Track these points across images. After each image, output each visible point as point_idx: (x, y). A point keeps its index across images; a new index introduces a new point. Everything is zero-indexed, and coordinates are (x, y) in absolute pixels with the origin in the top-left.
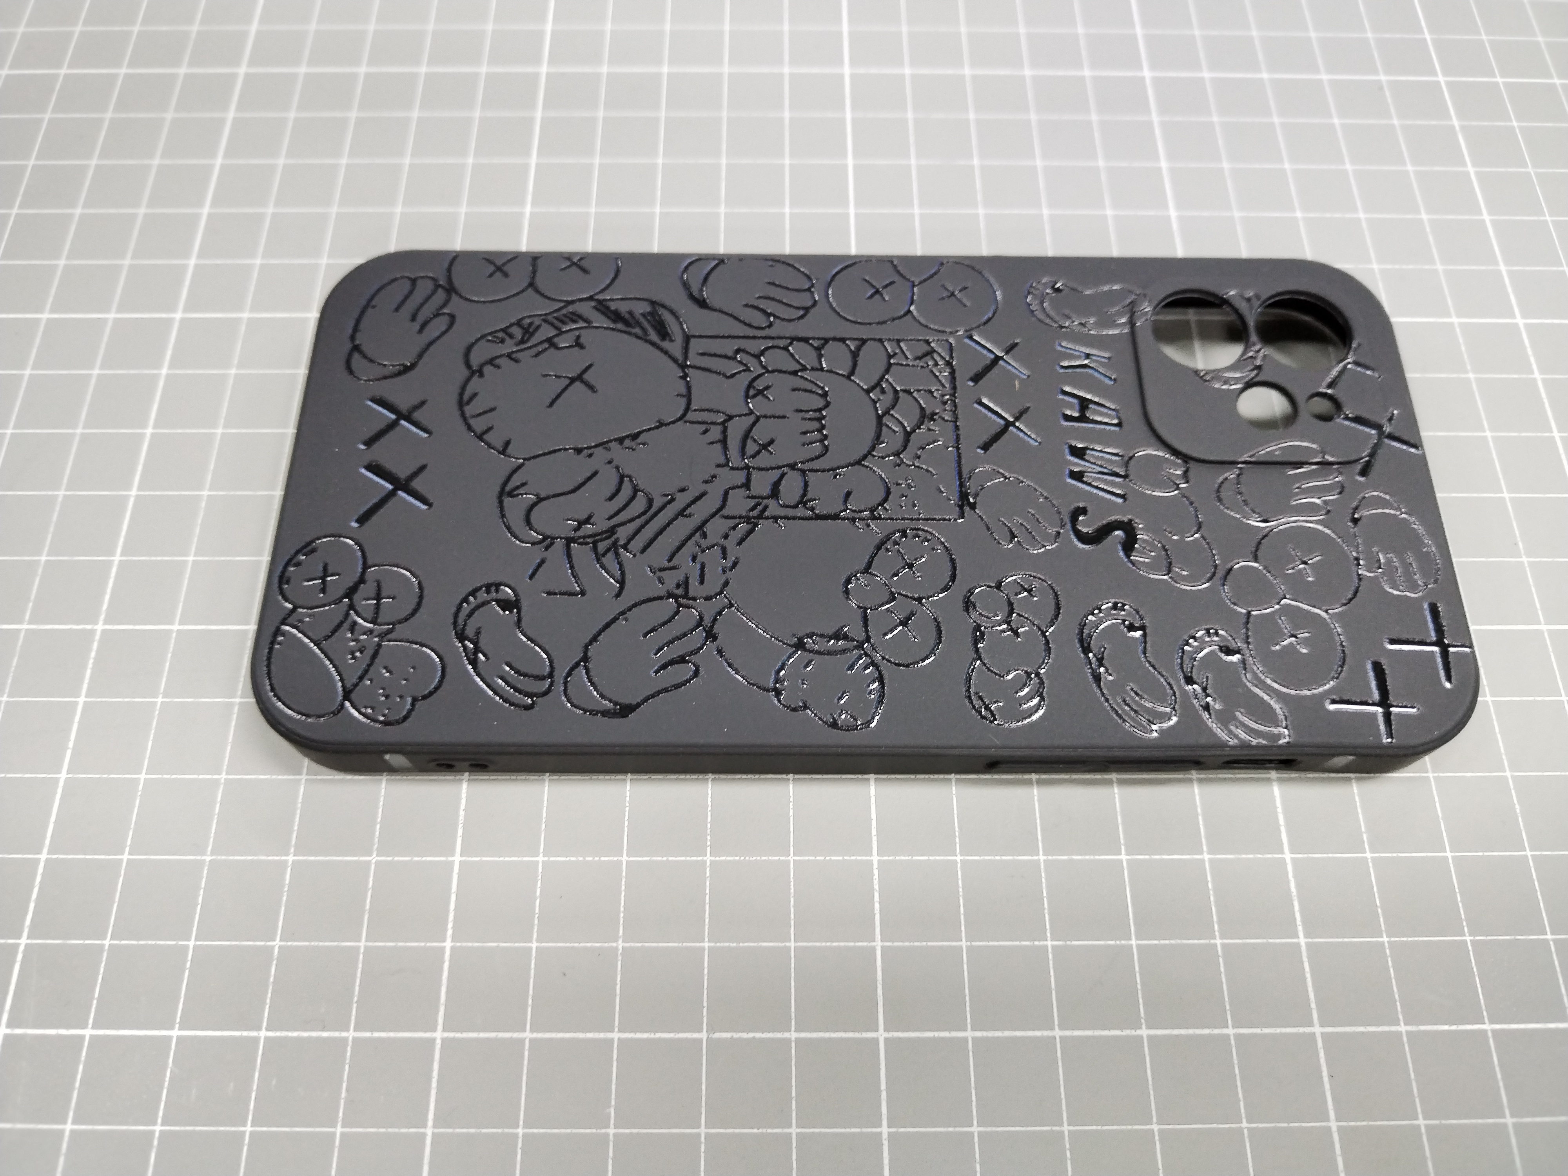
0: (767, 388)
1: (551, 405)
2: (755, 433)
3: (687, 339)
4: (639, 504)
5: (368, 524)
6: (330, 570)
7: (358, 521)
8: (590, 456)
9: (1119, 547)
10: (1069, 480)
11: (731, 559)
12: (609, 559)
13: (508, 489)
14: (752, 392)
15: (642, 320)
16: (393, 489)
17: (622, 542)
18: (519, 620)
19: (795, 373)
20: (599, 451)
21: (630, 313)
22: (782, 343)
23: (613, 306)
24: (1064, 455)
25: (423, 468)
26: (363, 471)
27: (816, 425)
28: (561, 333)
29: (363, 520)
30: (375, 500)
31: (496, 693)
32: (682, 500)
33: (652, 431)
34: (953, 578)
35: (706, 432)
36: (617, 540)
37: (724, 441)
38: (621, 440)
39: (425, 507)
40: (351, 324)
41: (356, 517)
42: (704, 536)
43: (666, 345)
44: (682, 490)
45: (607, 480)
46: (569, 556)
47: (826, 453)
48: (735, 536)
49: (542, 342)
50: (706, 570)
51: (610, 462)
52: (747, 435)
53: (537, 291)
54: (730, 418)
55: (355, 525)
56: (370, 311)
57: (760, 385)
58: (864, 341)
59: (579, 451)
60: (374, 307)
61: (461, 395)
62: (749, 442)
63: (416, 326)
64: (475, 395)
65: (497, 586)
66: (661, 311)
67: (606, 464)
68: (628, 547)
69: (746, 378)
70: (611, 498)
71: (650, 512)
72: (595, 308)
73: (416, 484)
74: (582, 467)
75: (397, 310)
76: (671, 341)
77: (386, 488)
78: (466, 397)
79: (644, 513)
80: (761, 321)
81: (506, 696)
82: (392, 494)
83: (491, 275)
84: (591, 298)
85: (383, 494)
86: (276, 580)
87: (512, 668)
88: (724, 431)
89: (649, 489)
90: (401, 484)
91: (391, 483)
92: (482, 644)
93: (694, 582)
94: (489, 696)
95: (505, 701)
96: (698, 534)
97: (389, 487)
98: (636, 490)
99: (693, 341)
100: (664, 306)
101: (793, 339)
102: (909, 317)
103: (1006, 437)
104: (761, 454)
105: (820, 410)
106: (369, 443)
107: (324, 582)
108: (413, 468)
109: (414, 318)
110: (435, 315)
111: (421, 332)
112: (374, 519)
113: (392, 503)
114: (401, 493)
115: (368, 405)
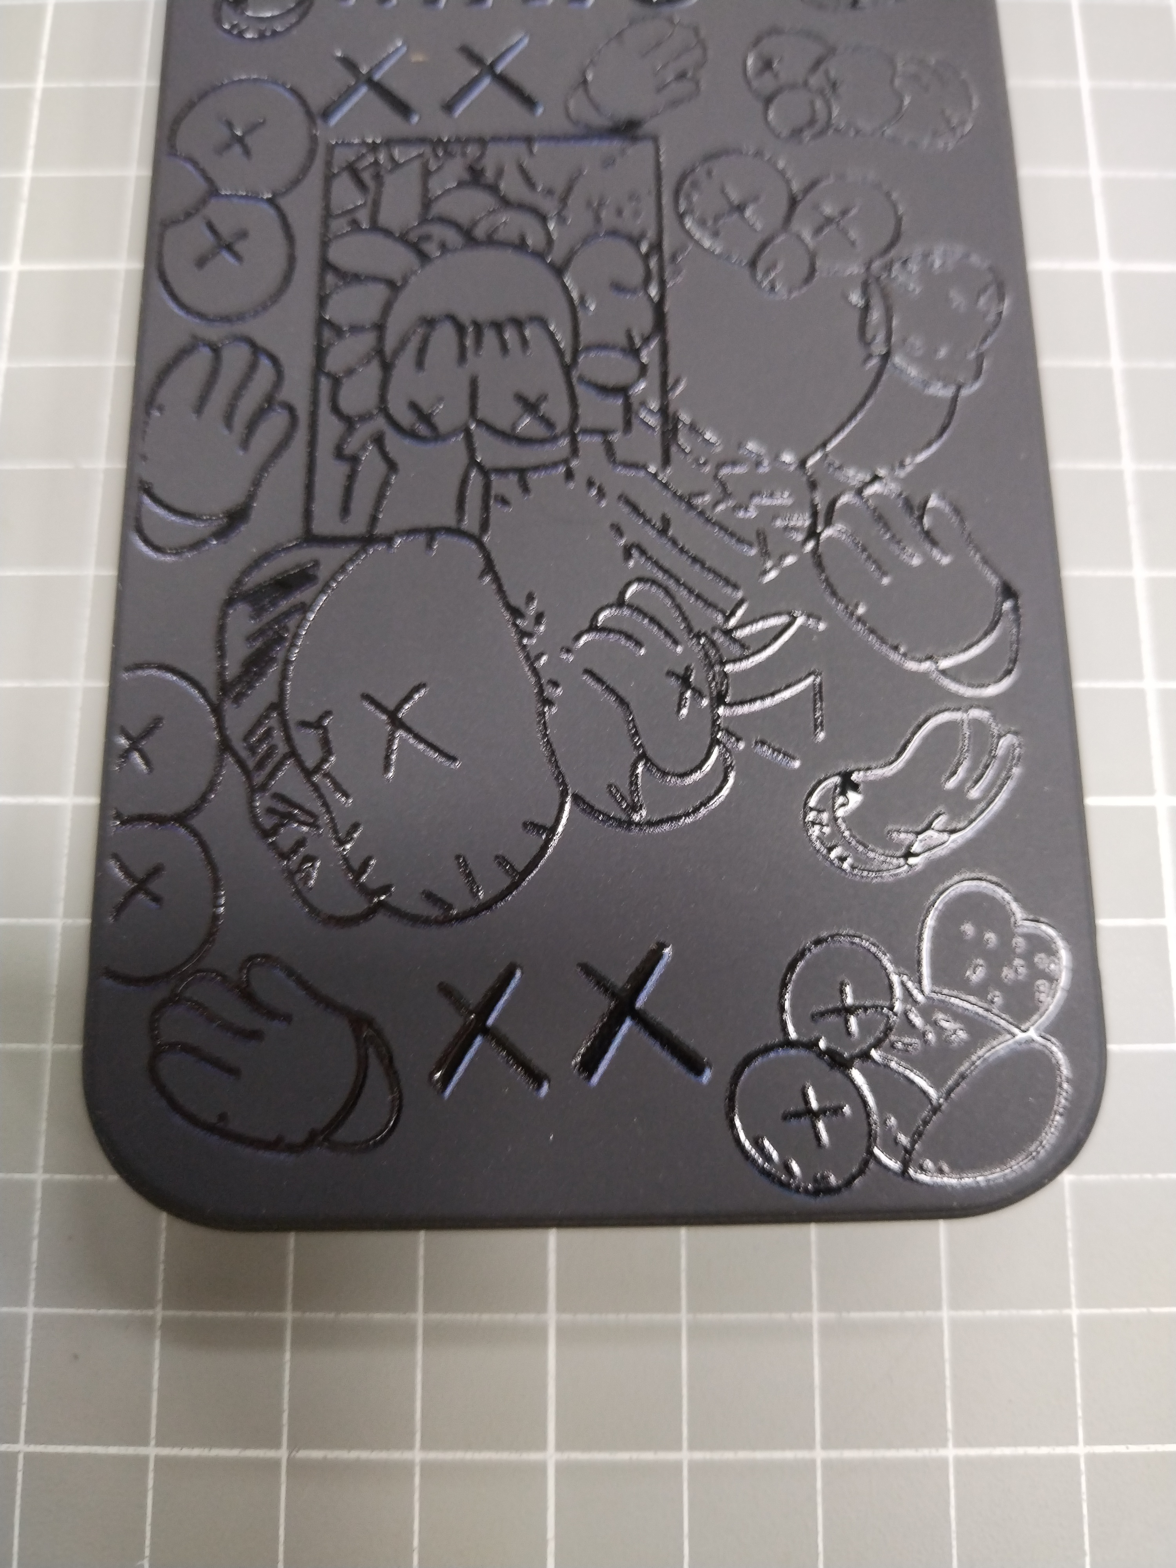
0: (414, 407)
1: (450, 758)
2: (503, 424)
3: (310, 538)
4: (647, 598)
5: (702, 1052)
6: (797, 1106)
7: (699, 1072)
8: (553, 685)
12: (750, 635)
13: (622, 815)
14: (422, 430)
15: (267, 617)
16: (633, 1018)
17: (717, 618)
18: (870, 769)
19: (387, 367)
21: (251, 638)
22: (325, 384)
23: (232, 668)
25: (588, 970)
26: (595, 1079)
27: (490, 336)
28: (293, 753)
29: (695, 1064)
30: (657, 1047)
32: (637, 531)
33: (505, 588)
35: (504, 501)
36: (714, 626)
37: (522, 472)
38: (523, 634)
39: (668, 952)
41: (691, 1077)
42: (700, 492)
43: (323, 574)
45: (602, 651)
46: (749, 702)
47: (541, 317)
49: (316, 787)
51: (564, 648)
52: (509, 436)
53: (197, 808)
54: (473, 462)
55: (707, 1076)
56: (234, 1125)
57: (406, 418)
58: (326, 265)
60: (222, 1117)
61: (427, 921)
62: (521, 431)
63: (273, 1028)
64: (430, 896)
65: (807, 813)
66: (250, 582)
67: (568, 656)
68: (726, 607)
69: (395, 443)
70: (638, 643)
71: (664, 583)
72: (237, 699)
73: (620, 979)
74: (576, 697)
75: (233, 1072)
76: (316, 564)
77: (630, 1030)
78: (435, 912)
79: (663, 590)
80: (278, 420)
82: (641, 1019)
83: (156, 899)
84: (217, 710)
85: (644, 1038)
86: (823, 1202)
87: (954, 773)
88: (502, 472)
89: (619, 583)
90: (622, 1005)
91: (621, 1023)
96: (698, 502)
97: (628, 1024)
98: (620, 604)
99: (319, 527)
100: (239, 582)
101: (319, 368)
102: (283, 202)
103: (513, 77)
104: (547, 416)
105: (461, 329)
106: (536, 1077)
107: (822, 1112)
108: (589, 988)
109: (255, 1035)
110: (248, 996)
111: (287, 1018)
112: (691, 1042)
113: (660, 1017)
114: (639, 1004)
115: (453, 1092)
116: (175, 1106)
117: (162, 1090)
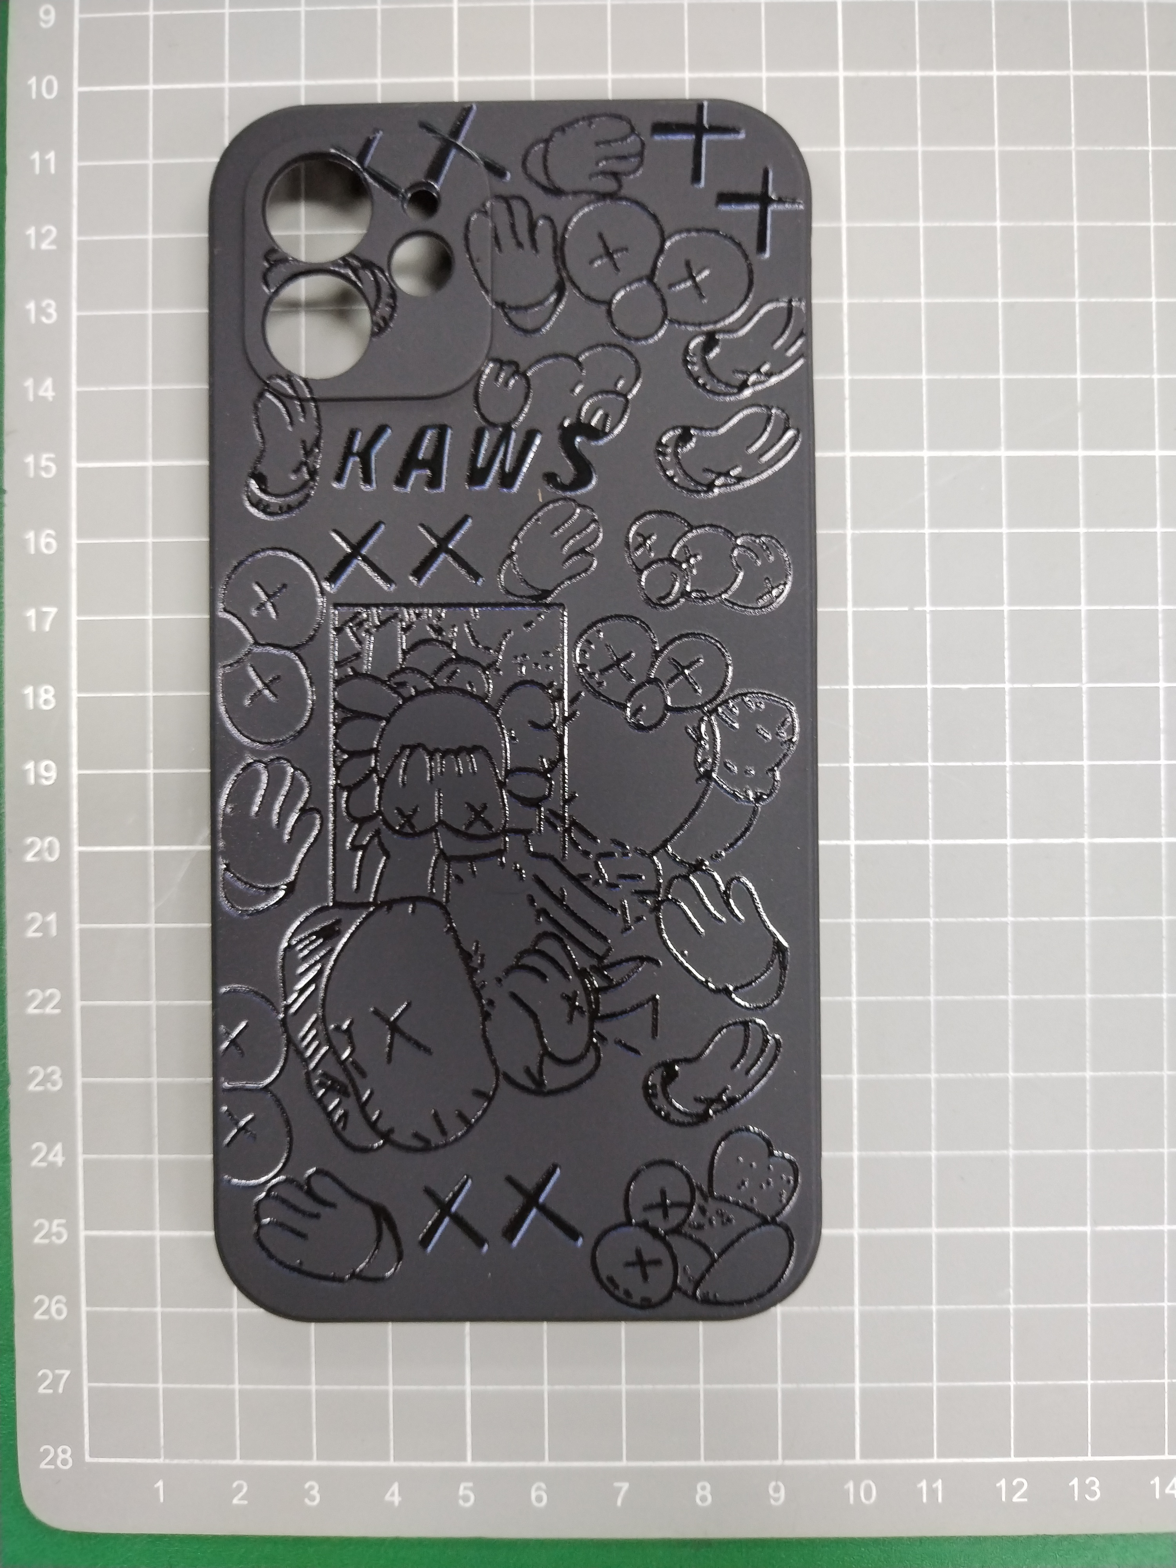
0: (400, 812)
1: (427, 1050)
4: (550, 947)
5: (578, 1227)
6: (633, 1259)
7: (576, 1239)
8: (491, 1003)
9: (593, 443)
10: (515, 489)
11: (612, 847)
12: (615, 975)
13: (533, 1087)
14: (408, 830)
16: (537, 1208)
17: (594, 962)
18: (687, 1061)
20: (486, 994)
24: (482, 492)
25: (509, 1179)
26: (515, 1243)
29: (574, 1235)
30: (550, 1225)
31: (764, 1075)
32: (543, 901)
34: (632, 618)
36: (592, 967)
38: (471, 972)
39: (558, 1171)
40: (324, 1283)
41: (572, 1242)
42: (586, 876)
44: (532, 900)
45: (522, 982)
46: (613, 1015)
47: (481, 747)
48: (584, 844)
50: (626, 873)
51: (499, 980)
53: (274, 1081)
55: (580, 1241)
56: (305, 1267)
59: (486, 1016)
60: (301, 1263)
61: (416, 1150)
62: (472, 831)
63: (326, 1211)
64: (416, 1136)
65: (646, 1087)
67: (502, 985)
68: (600, 954)
70: (543, 976)
71: (561, 935)
73: (529, 1184)
74: (505, 1010)
75: (304, 1237)
77: (536, 1216)
79: (560, 940)
80: (315, 820)
81: (767, 1065)
82: (542, 1208)
83: (253, 1135)
85: (544, 1219)
86: (647, 1312)
87: (738, 1062)
89: (533, 936)
90: (531, 1199)
91: (530, 1211)
92: (713, 1095)
93: (640, 886)
94: (767, 1083)
95: (771, 1065)
96: (585, 883)
97: (534, 1212)
98: (533, 951)
102: (303, 652)
103: (461, 553)
104: (486, 818)
106: (480, 1241)
107: (648, 1263)
108: (510, 1190)
109: (317, 1216)
110: (310, 1193)
111: (332, 1205)
112: (573, 1222)
113: (554, 1207)
114: (541, 1200)
115: (432, 1249)
116: (271, 1256)
117: (263, 1247)
